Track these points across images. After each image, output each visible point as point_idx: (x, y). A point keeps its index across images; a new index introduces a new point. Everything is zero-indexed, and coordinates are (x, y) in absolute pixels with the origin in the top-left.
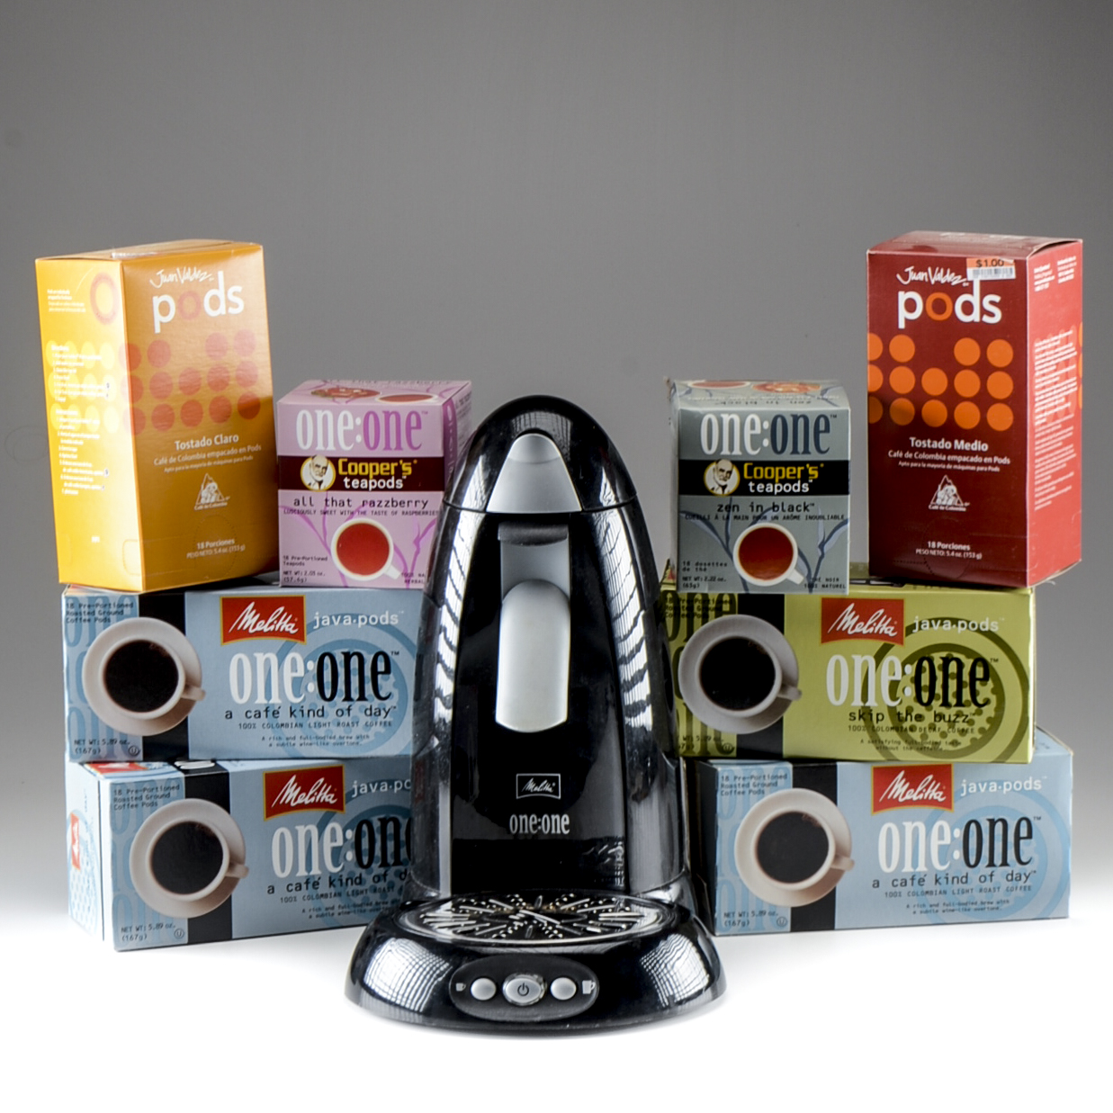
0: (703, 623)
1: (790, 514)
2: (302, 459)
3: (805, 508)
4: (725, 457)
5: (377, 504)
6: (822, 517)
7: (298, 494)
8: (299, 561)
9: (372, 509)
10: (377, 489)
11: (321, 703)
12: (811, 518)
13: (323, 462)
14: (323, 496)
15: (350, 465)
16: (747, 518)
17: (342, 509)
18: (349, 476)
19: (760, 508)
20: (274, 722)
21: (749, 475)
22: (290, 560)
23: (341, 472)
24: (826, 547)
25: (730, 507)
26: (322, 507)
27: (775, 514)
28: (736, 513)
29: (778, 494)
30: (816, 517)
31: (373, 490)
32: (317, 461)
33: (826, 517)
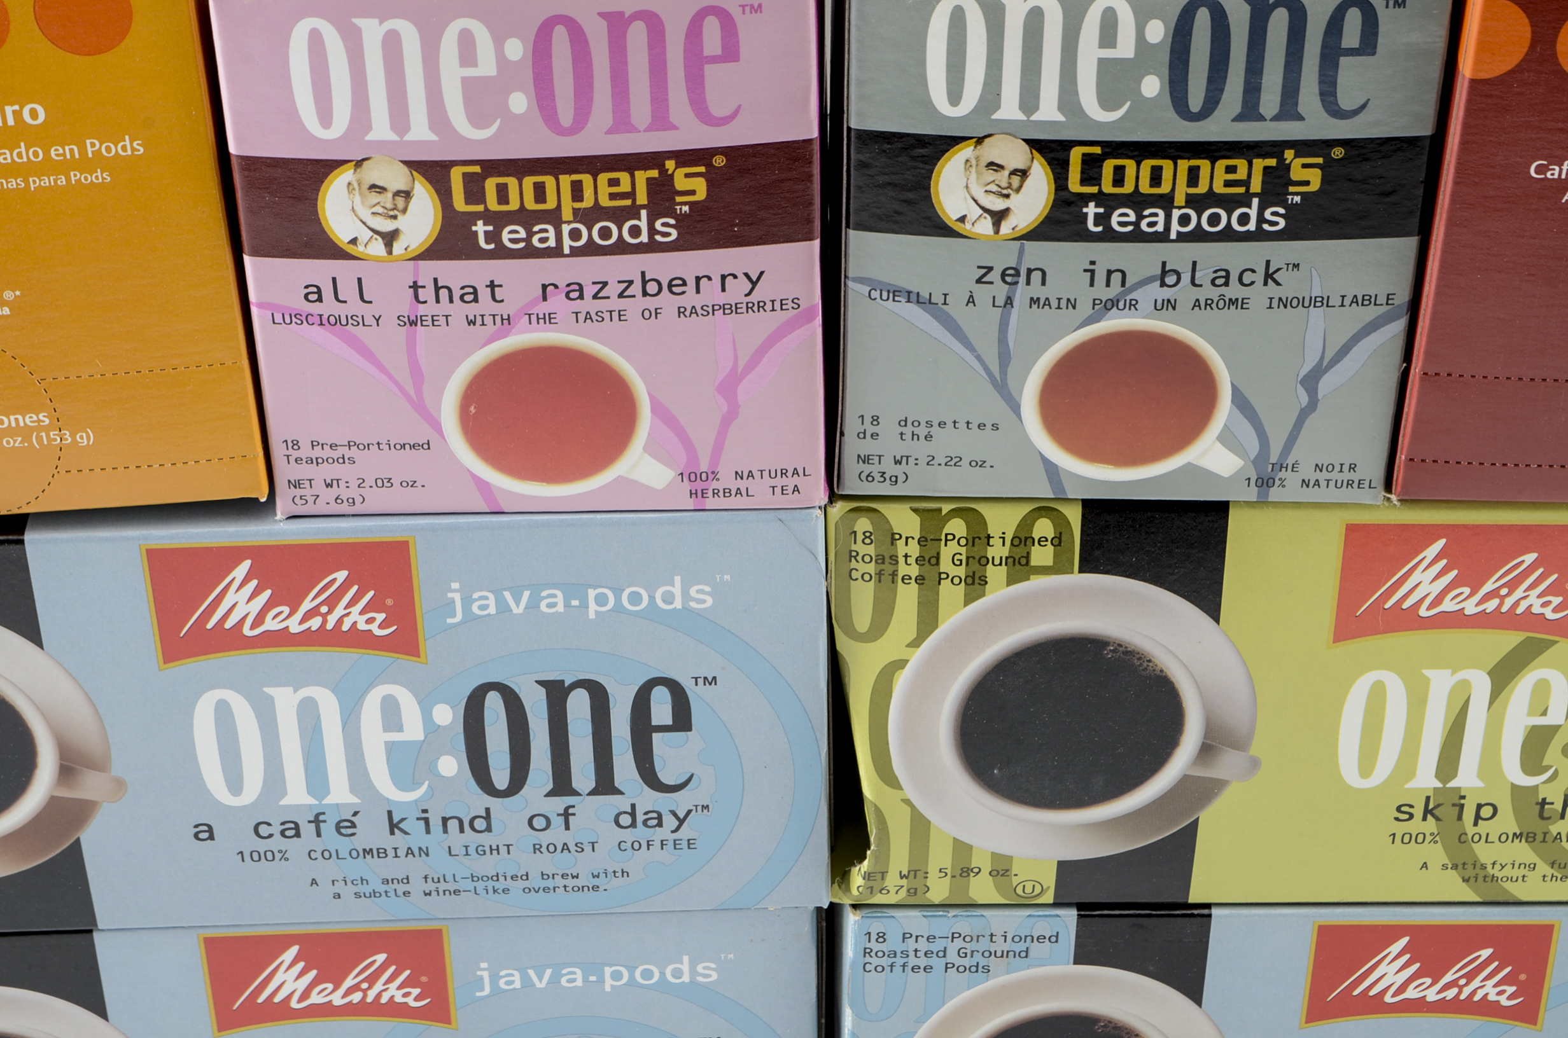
0: (969, 600)
1: (1214, 293)
2: (323, 169)
3: (1269, 276)
4: (1009, 129)
5: (589, 291)
6: (1323, 302)
7: (318, 270)
8: (336, 454)
9: (578, 305)
10: (591, 249)
11: (479, 801)
12: (1284, 303)
13: (396, 177)
14: (406, 273)
15: (491, 184)
16: (1072, 304)
17: (472, 310)
18: (488, 217)
19: (1116, 278)
20: (343, 845)
21: (1084, 181)
22: (305, 452)
23: (459, 203)
24: (1326, 385)
25: (1017, 274)
26: (404, 304)
27: (1167, 293)
28: (1036, 290)
29: (1182, 238)
30: (1301, 302)
31: (575, 252)
32: (374, 173)
33: (1335, 301)
